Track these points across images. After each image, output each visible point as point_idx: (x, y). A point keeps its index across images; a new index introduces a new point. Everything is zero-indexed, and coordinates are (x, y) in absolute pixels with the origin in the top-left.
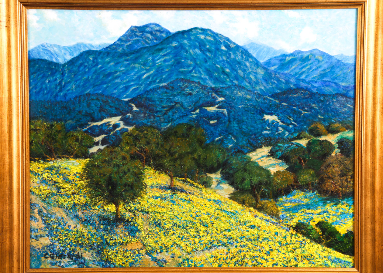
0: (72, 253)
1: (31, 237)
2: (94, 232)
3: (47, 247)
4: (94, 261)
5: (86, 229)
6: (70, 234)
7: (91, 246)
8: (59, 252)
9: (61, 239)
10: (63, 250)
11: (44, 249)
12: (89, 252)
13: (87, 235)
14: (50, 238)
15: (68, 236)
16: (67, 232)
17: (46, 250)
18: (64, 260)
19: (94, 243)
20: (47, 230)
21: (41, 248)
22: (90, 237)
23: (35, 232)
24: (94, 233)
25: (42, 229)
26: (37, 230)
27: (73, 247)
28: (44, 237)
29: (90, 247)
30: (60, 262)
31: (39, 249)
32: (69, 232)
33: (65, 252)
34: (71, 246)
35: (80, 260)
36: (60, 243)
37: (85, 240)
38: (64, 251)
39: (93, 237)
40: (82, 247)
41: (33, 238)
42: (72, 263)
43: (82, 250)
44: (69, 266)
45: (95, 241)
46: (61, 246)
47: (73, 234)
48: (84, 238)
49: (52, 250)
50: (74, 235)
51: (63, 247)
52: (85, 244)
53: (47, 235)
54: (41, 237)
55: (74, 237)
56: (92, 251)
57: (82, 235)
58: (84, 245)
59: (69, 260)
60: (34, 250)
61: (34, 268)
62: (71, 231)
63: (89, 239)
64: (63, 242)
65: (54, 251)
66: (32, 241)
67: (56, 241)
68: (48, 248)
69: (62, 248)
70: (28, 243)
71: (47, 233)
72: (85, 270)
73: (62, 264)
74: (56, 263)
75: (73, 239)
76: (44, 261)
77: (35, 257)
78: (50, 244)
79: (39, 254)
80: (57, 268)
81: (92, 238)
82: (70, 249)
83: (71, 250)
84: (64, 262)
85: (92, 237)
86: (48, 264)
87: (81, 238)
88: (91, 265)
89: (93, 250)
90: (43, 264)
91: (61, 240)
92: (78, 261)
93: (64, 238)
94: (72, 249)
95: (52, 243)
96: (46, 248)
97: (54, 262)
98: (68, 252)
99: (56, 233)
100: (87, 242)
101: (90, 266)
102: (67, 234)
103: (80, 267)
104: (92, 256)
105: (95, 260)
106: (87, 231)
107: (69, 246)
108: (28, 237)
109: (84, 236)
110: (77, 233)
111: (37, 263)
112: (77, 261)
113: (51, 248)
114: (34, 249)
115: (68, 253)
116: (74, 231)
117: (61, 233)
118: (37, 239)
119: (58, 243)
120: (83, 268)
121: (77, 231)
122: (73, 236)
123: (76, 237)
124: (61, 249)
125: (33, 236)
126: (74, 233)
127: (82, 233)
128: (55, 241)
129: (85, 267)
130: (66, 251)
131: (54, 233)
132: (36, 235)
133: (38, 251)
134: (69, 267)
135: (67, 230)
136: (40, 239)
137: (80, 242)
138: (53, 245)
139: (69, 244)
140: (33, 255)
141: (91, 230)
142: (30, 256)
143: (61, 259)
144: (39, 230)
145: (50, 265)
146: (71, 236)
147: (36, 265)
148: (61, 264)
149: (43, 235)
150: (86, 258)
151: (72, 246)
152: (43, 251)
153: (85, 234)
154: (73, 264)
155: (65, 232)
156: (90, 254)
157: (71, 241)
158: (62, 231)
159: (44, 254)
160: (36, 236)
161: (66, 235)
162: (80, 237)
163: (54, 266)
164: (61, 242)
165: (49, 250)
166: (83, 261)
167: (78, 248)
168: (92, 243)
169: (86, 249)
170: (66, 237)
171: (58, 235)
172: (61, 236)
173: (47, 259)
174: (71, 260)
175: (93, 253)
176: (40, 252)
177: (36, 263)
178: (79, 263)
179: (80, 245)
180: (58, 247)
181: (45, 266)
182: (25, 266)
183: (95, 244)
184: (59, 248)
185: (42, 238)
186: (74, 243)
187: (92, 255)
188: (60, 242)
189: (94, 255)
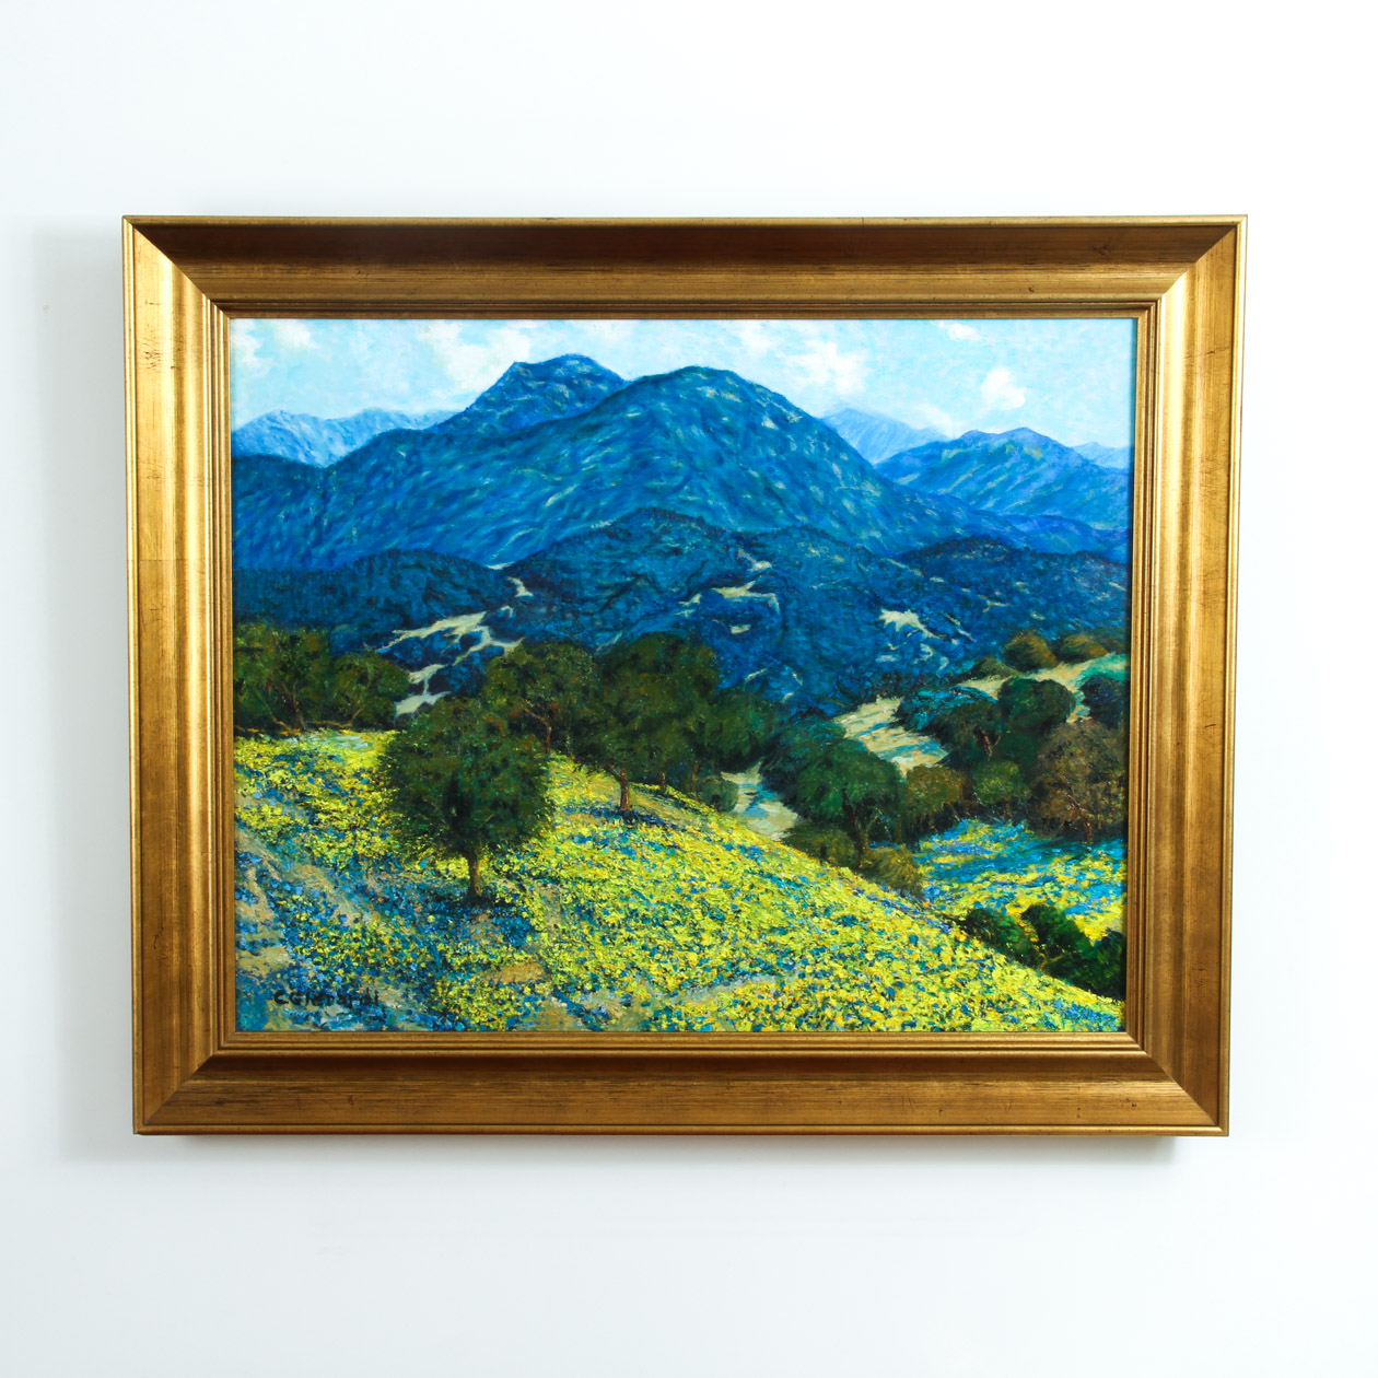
0: (350, 989)
1: (238, 944)
2: (409, 935)
3: (283, 972)
4: (410, 1013)
5: (387, 926)
6: (343, 938)
7: (400, 971)
8: (315, 987)
9: (320, 951)
10: (324, 981)
11: (275, 978)
12: (397, 987)
13: (391, 941)
14: (290, 949)
15: (340, 943)
16: (336, 934)
17: (279, 981)
18: (328, 1009)
19: (409, 963)
20: (283, 926)
21: (265, 977)
22: (400, 946)
23: (249, 931)
24: (410, 937)
25: (269, 925)
26: (256, 926)
27: (353, 975)
28: (273, 945)
29: (399, 975)
30: (318, 1015)
31: (260, 978)
32: (341, 934)
33: (330, 988)
34: (347, 971)
35: (372, 1009)
36: (317, 963)
37: (385, 955)
38: (328, 985)
39: (408, 948)
40: (378, 973)
41: (244, 949)
42: (350, 1016)
43: (377, 983)
44: (341, 1025)
45: (411, 959)
46: (320, 971)
47: (351, 939)
48: (383, 951)
49: (294, 980)
50: (356, 940)
51: (325, 973)
52: (386, 966)
53: (282, 941)
54: (266, 946)
55: (356, 945)
56: (404, 985)
57: (378, 942)
58: (383, 969)
59: (341, 1009)
60: (248, 981)
61: (248, 1030)
62: (346, 929)
63: (395, 952)
64: (325, 959)
65: (301, 984)
66: (241, 957)
67: (307, 957)
68: (286, 977)
69: (322, 977)
70: (230, 962)
71: (282, 936)
72: (386, 1036)
73: (323, 1020)
74: (307, 1016)
75: (351, 953)
76: (275, 1012)
77: (249, 999)
78: (291, 964)
79: (261, 992)
80: (309, 1031)
81: (405, 951)
82: (344, 979)
83: (348, 981)
84: (328, 1015)
85: (404, 948)
86: (285, 1020)
87: (373, 950)
88: (405, 1024)
89: (408, 982)
90: (271, 1018)
91: (320, 955)
92: (367, 1012)
93: (327, 950)
94: (351, 979)
95: (294, 963)
96: (279, 976)
97: (302, 1013)
98: (340, 987)
99: (307, 935)
100: (391, 960)
101: (400, 1026)
102: (337, 938)
103: (371, 1030)
104: (403, 1000)
105: (413, 1009)
106: (391, 932)
107: (341, 971)
108: (231, 945)
109: (383, 943)
110: (364, 936)
111: (255, 1015)
112: (363, 1013)
113: (294, 976)
114: (247, 979)
115: (339, 991)
116: (356, 931)
118: (255, 951)
119: (311, 963)
120: (381, 1031)
121: (364, 930)
122: (353, 943)
123: (360, 948)
124: (321, 980)
125: (243, 942)
126: (355, 935)
127: (376, 936)
128: (303, 957)
129: (385, 1028)
130: (334, 984)
131: (301, 936)
132: (251, 940)
133: (258, 984)
134: (342, 1029)
135: (336, 928)
136: (263, 951)
137: (371, 961)
138: (298, 967)
139: (342, 966)
140: (246, 993)
141: (402, 929)
142: (237, 996)
143: (321, 1005)
144: (260, 928)
145: (290, 1022)
146: (346, 944)
147: (251, 1021)
148: (319, 1020)
149: (271, 939)
150: (388, 1004)
151: (349, 972)
152: (271, 984)
153: (386, 940)
154: (354, 1020)
155: (331, 934)
156: (399, 993)
157: (348, 957)
158: (323, 930)
159: (274, 991)
160: (253, 944)
161: (333, 940)
162: (371, 946)
163: (301, 1024)
164: (319, 959)
165: (288, 981)
166: (379, 1011)
167: (366, 978)
168: (404, 964)
169: (388, 982)
170: (333, 948)
171: (312, 942)
173: (281, 1007)
174: (346, 1011)
175: (407, 990)
176: (264, 986)
177: (251, 1017)
178: (370, 1017)
179: (372, 968)
180: (311, 975)
181: (278, 1025)
182: (222, 1024)
183: (412, 967)
184: (315, 978)
185: (269, 948)
186: (356, 964)
187: (405, 996)
188: (316, 960)
189: (411, 995)
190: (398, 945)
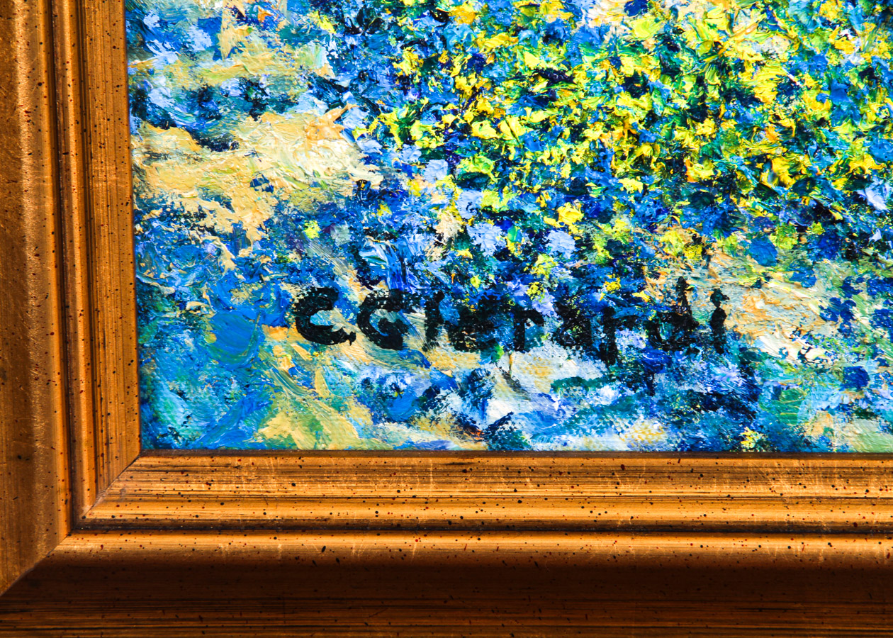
0: (611, 285)
1: (139, 103)
2: (861, 61)
3: (328, 214)
4: (857, 379)
5: (769, 25)
6: (581, 78)
7: (820, 212)
8: (464, 278)
9: (484, 131)
10: (502, 254)
11: (296, 240)
12: (804, 276)
13: (787, 89)
14: (356, 117)
15: (565, 97)
16: (552, 58)
17: (313, 250)
18: (518, 363)
19: (859, 181)
20: (327, 25)
21: (254, 235)
22: (822, 111)
23: (184, 48)
24: (868, 73)
25: (268, 24)
26: (212, 25)
27: (621, 226)
28: (284, 104)
29: (816, 229)
30: (473, 386)
31: (236, 239)
32: (572, 58)
33: (527, 279)
34: (598, 214)
35: (698, 365)
36: (471, 182)
37: (757, 148)
38: (515, 268)
39: (855, 117)
40: (726, 225)
41: (165, 122)
42: (609, 393)
43: (720, 261)
44: (570, 426)
45: (869, 164)
46: (488, 213)
47: (616, 82)
48: (748, 129)
49: (377, 250)
50: (635, 86)
51: (505, 220)
52: (764, 192)
53: (323, 87)
54: (256, 108)
55: (633, 109)
56: (834, 269)
57: (727, 95)
58: (748, 204)
59: (568, 364)
60: (185, 249)
61: (188, 451)
62: (594, 39)
63: (799, 137)
64: (503, 164)
65: (405, 265)
66: (153, 156)
67: (428, 156)
68: (342, 235)
69: (489, 237)
70: (106, 176)
71: (326, 71)
72: (760, 477)
73: (497, 408)
74: (431, 393)
75: (614, 140)
76: (302, 375)
77: (192, 322)
78: (362, 186)
79: (240, 297)
80: (439, 451)
81: (844, 129)
82: (584, 245)
83: (601, 253)
84: (516, 386)
85: (838, 115)
86: (339, 407)
87: (707, 127)
88: (826, 421)
89: (852, 256)
90: (284, 400)
91: (485, 146)
92: (679, 375)
93: (514, 128)
94: (611, 245)
95: (376, 181)
96: (312, 230)
97: (415, 380)
98: (566, 276)
99: (429, 64)
100: (781, 166)
101: (813, 432)
102: (553, 77)
103: (693, 449)
104: (830, 329)
105: (870, 366)
106: (781, 47)
107: (571, 213)
108: (108, 104)
109: (748, 99)
110: (671, 71)
111: (217, 388)
112: (660, 378)
113: (374, 232)
114: (182, 241)
115: (561, 293)
116: (636, 47)
117: (477, 64)
118: (216, 131)
119: (445, 179)
120: (735, 451)
121: (669, 42)
122: (625, 99)
123: (652, 118)
124: (489, 248)
125: (161, 95)
126: (630, 65)
127: (722, 68)
128: (412, 155)
129: (751, 439)
130: (544, 264)
131: (405, 68)
132: (194, 86)
133: (228, 262)
134: (575, 442)
135: (551, 36)
136: (245, 129)
137: (699, 171)
138: (392, 195)
139: (577, 190)
140: (178, 301)
141: (831, 36)
142: (142, 313)
143: (487, 348)
144: (230, 34)
145: (362, 414)
146: (592, 103)
147: (204, 412)
148: (480, 403)
149: (280, 81)
150: (768, 343)
151: (605, 216)
152: (280, 264)
153: (763, 84)
154: (623, 407)
155: (531, 61)
156: (815, 298)
157: (600, 159)
158: (496, 41)
159: (294, 293)
160: (202, 98)
161: (540, 87)
162: (698, 112)
163: (409, 422)
164: (481, 164)
165: (353, 250)
166: (729, 375)
167: (674, 238)
168: (839, 184)
169: (763, 251)
170: (538, 116)
171: (453, 92)
172: (484, 104)
173: (327, 355)
174: (592, 370)
175: (846, 287)
176: (252, 271)
177: (204, 393)
178: (692, 397)
179: (701, 199)
180: (448, 227)
181: (314, 426)
182: (85, 434)
183: (871, 196)
184: (463, 238)
185: (269, 116)
186: (632, 185)
187: (840, 311)
188: (466, 166)
189: (865, 310)
190: (813, 105)
